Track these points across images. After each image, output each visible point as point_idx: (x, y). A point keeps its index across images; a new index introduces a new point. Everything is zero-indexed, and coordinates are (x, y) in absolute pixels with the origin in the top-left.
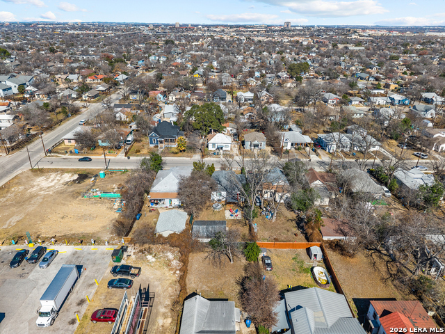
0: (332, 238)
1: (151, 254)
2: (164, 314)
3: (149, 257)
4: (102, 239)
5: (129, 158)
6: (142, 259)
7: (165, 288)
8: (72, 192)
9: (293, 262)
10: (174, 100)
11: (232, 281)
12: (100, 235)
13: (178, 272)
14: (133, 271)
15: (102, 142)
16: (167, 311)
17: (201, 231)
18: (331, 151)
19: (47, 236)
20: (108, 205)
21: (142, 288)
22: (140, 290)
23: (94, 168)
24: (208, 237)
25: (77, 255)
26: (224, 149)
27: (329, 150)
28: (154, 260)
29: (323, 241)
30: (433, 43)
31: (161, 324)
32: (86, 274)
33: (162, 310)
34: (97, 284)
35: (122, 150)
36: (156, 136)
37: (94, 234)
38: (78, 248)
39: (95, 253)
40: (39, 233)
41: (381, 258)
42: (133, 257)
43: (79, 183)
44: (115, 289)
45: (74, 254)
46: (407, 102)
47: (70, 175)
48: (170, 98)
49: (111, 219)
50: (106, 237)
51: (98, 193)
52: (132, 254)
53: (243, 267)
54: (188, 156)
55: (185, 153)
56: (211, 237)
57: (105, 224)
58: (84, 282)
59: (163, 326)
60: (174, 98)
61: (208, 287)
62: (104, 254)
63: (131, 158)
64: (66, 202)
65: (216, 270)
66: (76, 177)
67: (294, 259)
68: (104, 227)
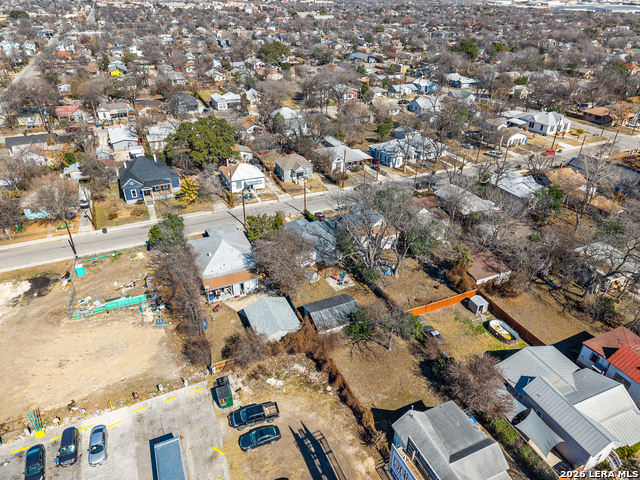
0: (486, 280)
1: (269, 375)
2: (356, 455)
3: (272, 381)
4: (167, 378)
5: (105, 231)
6: (262, 388)
7: (330, 419)
8: (40, 314)
9: (458, 323)
10: (109, 118)
11: (409, 375)
12: (158, 373)
13: (329, 388)
14: (267, 411)
15: (33, 212)
16: (358, 449)
17: (326, 318)
18: (397, 166)
19: (57, 407)
20: (131, 320)
21: (296, 432)
22: (296, 435)
23: (49, 262)
24: (340, 323)
25: (146, 421)
26: (255, 187)
27: (394, 165)
28: (280, 383)
29: (477, 286)
30: (408, 8)
31: (364, 472)
32: (189, 445)
33: (351, 451)
34: (222, 454)
35: (81, 219)
36: (136, 184)
37: (146, 374)
38: (139, 407)
39: (176, 406)
40: (34, 408)
41: (541, 289)
42: (246, 389)
43: (40, 295)
44: (256, 449)
45: (140, 419)
46: (435, 88)
47: (9, 285)
48: (101, 115)
49: (157, 341)
50: (173, 372)
51: (97, 303)
52: (240, 385)
53: (407, 351)
54: (206, 209)
55: (196, 205)
56: (344, 323)
57: (154, 353)
58: (196, 459)
59: (368, 473)
60: (108, 114)
61: (385, 394)
62: (192, 401)
63: (109, 230)
64: (44, 337)
65: (378, 366)
66: (26, 286)
67: (456, 319)
68: (154, 358)
